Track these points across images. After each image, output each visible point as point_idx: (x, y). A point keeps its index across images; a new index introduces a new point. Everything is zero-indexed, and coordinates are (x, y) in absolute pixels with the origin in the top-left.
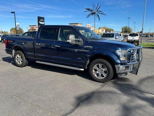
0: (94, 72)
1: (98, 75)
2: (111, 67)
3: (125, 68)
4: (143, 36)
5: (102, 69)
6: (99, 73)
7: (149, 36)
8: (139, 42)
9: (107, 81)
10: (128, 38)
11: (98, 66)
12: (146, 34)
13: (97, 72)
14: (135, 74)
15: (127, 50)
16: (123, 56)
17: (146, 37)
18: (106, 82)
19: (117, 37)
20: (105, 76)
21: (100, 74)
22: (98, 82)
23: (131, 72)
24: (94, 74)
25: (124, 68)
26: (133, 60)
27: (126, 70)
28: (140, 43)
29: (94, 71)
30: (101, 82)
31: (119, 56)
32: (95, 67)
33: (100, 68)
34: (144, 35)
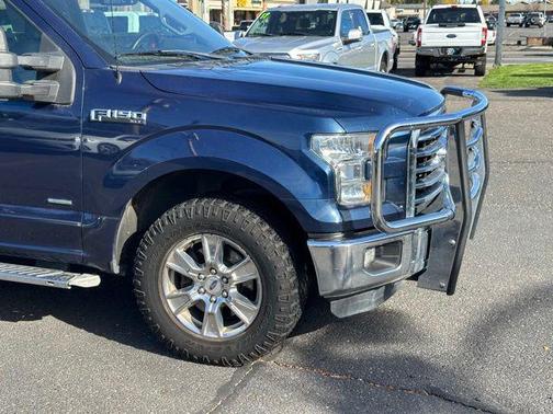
0: (171, 298)
1: (197, 311)
2: (285, 256)
3: (378, 256)
4: (511, 19)
5: (222, 268)
6: (205, 298)
7: (543, 19)
8: (485, 61)
9: (260, 354)
10: (423, 35)
11: (196, 252)
12: (523, 8)
13: (194, 295)
14: (441, 289)
15: (379, 132)
16: (356, 174)
17: (527, 23)
18: (253, 358)
19: (354, 34)
20: (247, 319)
21: (212, 308)
22: (201, 361)
23: (415, 277)
24: (172, 306)
25: (370, 256)
26: (428, 198)
27: (383, 268)
28: (489, 66)
29: (169, 288)
30: (221, 364)
31: (332, 173)
32: (177, 257)
33: (212, 268)
34: (515, 14)
